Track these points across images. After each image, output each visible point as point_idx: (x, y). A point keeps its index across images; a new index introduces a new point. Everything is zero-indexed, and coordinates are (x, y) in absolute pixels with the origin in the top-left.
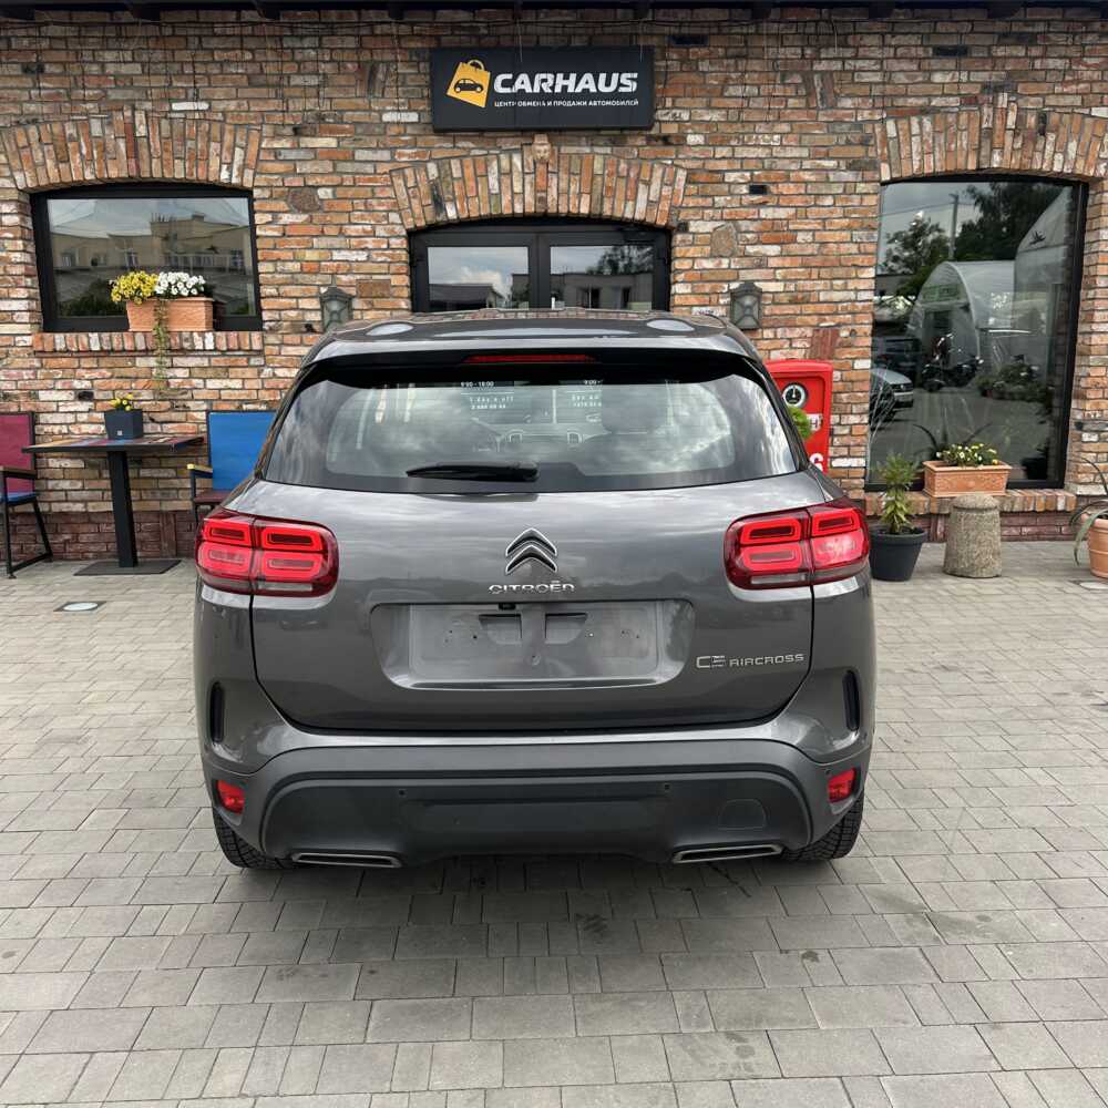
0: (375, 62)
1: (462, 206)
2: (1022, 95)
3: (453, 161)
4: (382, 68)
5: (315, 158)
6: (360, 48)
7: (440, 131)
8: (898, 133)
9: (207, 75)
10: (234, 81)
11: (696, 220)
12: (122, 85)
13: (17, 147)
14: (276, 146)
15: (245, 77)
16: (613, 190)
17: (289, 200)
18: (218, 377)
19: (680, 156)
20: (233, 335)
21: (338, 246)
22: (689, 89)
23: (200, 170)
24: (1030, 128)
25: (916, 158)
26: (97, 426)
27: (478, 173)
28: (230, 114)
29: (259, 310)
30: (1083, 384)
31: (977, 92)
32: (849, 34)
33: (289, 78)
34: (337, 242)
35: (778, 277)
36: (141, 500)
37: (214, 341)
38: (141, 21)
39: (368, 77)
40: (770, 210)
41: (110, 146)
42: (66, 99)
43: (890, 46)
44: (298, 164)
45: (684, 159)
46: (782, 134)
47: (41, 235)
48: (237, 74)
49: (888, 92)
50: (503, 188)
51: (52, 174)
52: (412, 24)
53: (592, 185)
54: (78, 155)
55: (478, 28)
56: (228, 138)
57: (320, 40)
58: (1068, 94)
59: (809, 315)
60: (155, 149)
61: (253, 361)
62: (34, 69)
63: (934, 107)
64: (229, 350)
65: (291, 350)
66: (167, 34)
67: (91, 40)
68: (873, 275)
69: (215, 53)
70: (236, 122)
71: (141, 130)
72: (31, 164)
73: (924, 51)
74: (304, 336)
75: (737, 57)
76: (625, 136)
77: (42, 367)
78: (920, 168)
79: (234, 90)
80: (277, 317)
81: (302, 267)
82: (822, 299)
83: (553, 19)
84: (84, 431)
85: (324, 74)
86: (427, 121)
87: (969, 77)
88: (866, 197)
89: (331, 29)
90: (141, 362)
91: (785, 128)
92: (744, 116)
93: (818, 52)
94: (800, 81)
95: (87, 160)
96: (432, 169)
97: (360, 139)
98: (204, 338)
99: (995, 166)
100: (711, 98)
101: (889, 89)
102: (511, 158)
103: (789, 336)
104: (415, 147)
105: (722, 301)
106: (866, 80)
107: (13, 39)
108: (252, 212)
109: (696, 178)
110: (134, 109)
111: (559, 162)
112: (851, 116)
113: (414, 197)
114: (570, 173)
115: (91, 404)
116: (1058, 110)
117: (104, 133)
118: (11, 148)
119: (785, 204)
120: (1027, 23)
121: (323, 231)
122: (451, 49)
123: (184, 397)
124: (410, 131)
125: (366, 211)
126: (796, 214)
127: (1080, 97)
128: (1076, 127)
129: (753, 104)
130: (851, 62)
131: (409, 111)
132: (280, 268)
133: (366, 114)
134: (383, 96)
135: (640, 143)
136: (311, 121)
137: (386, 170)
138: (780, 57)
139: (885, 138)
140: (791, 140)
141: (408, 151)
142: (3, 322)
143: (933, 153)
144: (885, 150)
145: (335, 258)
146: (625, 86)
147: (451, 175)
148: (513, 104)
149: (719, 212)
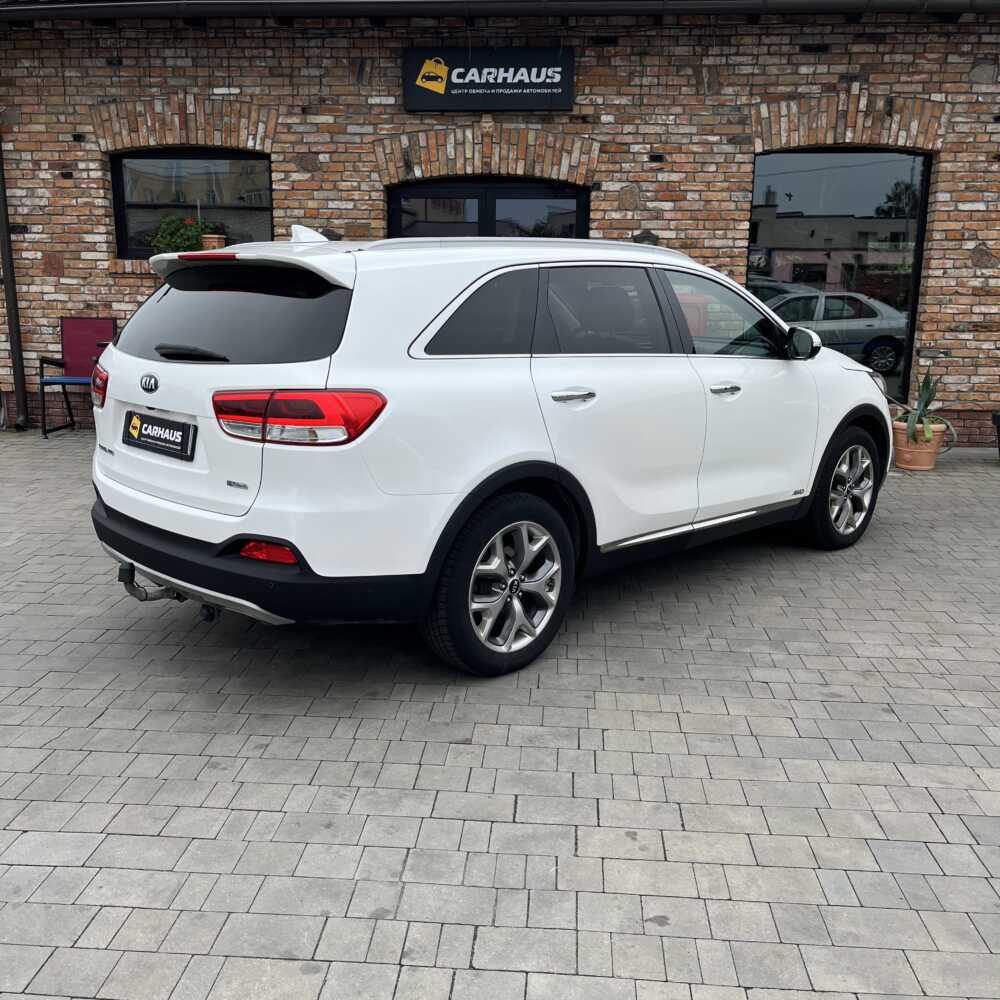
0: (361, 57)
1: (426, 168)
2: (873, 84)
3: (420, 134)
4: (369, 62)
5: (318, 131)
6: (352, 47)
7: (411, 112)
8: (769, 113)
9: (240, 67)
10: (259, 72)
11: (606, 181)
12: (177, 74)
13: (101, 119)
14: (289, 121)
15: (267, 70)
16: (544, 157)
17: (298, 163)
19: (596, 132)
21: (331, 197)
22: (603, 79)
23: (233, 140)
24: (879, 110)
25: (784, 134)
27: (440, 143)
28: (255, 98)
30: (921, 319)
31: (835, 81)
32: (731, 35)
33: (299, 69)
34: (332, 195)
35: (672, 227)
38: (191, 27)
39: (358, 69)
40: (666, 174)
41: (168, 120)
42: (137, 84)
43: (764, 45)
44: (305, 135)
45: (601, 133)
46: (676, 115)
47: (116, 187)
48: (261, 67)
49: (761, 83)
50: (458, 154)
51: (126, 141)
52: (392, 32)
53: (526, 153)
54: (145, 126)
55: (442, 33)
56: (254, 115)
57: (323, 43)
58: (912, 83)
60: (201, 123)
62: (116, 62)
63: (800, 93)
66: (211, 36)
68: (748, 227)
69: (246, 51)
70: (260, 103)
71: (191, 109)
72: (111, 133)
73: (793, 48)
75: (643, 54)
76: (553, 116)
77: (115, 285)
78: (788, 141)
79: (258, 80)
81: (305, 214)
82: (706, 245)
83: (498, 25)
85: (325, 69)
86: (400, 103)
87: (829, 68)
88: (742, 165)
89: (332, 33)
91: (679, 110)
92: (645, 101)
93: (707, 47)
94: (689, 71)
95: (152, 130)
96: (405, 140)
97: (351, 117)
99: (847, 141)
100: (622, 85)
101: (759, 80)
102: (464, 132)
104: (393, 123)
106: (745, 72)
107: (101, 40)
108: (270, 171)
109: (608, 148)
110: (186, 93)
111: (501, 135)
112: (732, 100)
113: (391, 161)
114: (509, 143)
116: (902, 95)
117: (164, 110)
118: (97, 121)
119: (677, 170)
120: (879, 25)
121: (321, 186)
122: (420, 48)
124: (388, 111)
125: (354, 171)
126: (686, 178)
127: (921, 85)
128: (917, 109)
129: (653, 92)
130: (733, 58)
131: (389, 95)
132: (289, 214)
133: (356, 98)
134: (370, 83)
135: (564, 121)
136: (315, 102)
137: (370, 141)
138: (676, 54)
139: (759, 119)
140: (684, 119)
141: (387, 126)
142: (87, 250)
143: (798, 130)
144: (759, 128)
145: (330, 206)
146: (551, 77)
147: (419, 144)
148: (466, 91)
149: (626, 175)
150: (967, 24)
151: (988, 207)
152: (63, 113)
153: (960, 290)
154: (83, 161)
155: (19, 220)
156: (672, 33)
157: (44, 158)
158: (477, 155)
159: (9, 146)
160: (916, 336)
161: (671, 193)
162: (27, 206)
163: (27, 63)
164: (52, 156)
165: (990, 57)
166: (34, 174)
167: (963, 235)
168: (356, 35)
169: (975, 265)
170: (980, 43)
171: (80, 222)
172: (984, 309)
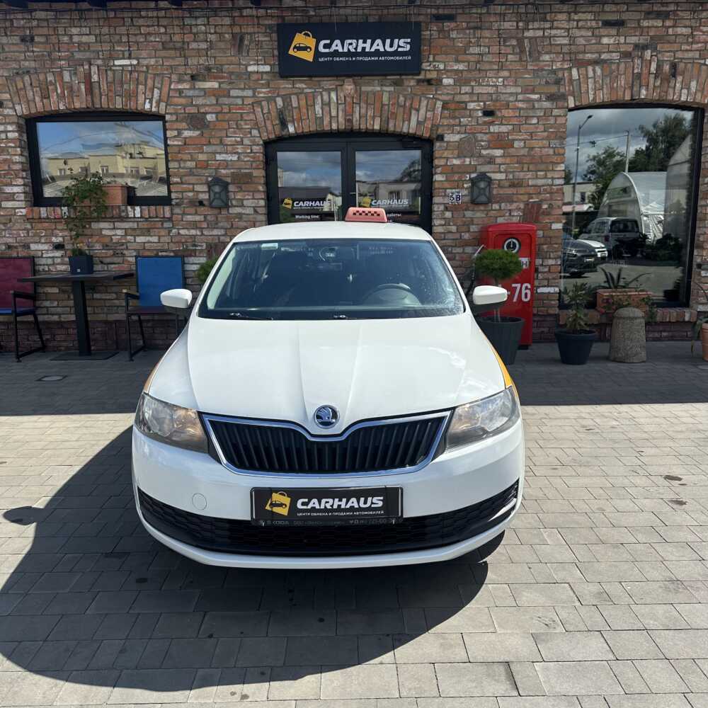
0: (241, 32)
1: (298, 125)
2: (660, 52)
3: (292, 97)
4: (247, 37)
5: (205, 95)
6: (233, 24)
8: (579, 76)
9: (137, 42)
10: (153, 47)
11: (449, 134)
12: (82, 49)
13: (17, 88)
14: (180, 87)
15: (161, 43)
16: (394, 115)
17: (189, 121)
18: (143, 236)
19: (439, 92)
20: (153, 208)
21: (219, 151)
22: (444, 49)
23: (132, 103)
24: (665, 72)
25: (591, 92)
26: (66, 266)
27: (309, 103)
28: (151, 68)
29: (170, 192)
30: (701, 239)
31: (631, 49)
32: (548, 13)
33: (188, 44)
34: (218, 149)
35: (502, 170)
36: (94, 313)
37: (141, 211)
38: (94, 8)
39: (239, 42)
40: (496, 127)
41: (75, 88)
42: (47, 58)
43: (574, 20)
44: (194, 98)
45: (443, 94)
46: (505, 78)
47: (32, 145)
48: (155, 41)
49: (573, 50)
50: (324, 113)
51: (39, 106)
52: (267, 9)
53: (381, 110)
54: (55, 93)
56: (150, 82)
57: (209, 22)
58: (691, 50)
59: (521, 194)
60: (104, 90)
61: (167, 225)
62: (28, 38)
63: (603, 60)
64: (150, 217)
65: (189, 218)
66: (111, 16)
67: (63, 21)
68: (563, 168)
69: (142, 28)
70: (155, 72)
71: (95, 78)
72: (25, 100)
73: (597, 23)
74: (198, 209)
75: (475, 28)
76: (403, 80)
77: (31, 230)
78: (594, 99)
79: (153, 52)
80: (180, 196)
81: (196, 165)
82: (530, 184)
84: (59, 269)
85: (211, 41)
86: (276, 70)
87: (625, 40)
88: (560, 118)
89: (215, 12)
90: (94, 225)
91: (506, 74)
92: (479, 67)
93: (528, 25)
94: (514, 42)
95: (61, 97)
96: (279, 102)
97: (233, 83)
98: (134, 210)
99: (643, 97)
100: (460, 54)
101: (570, 49)
102: (329, 96)
103: (510, 208)
104: (269, 87)
105: (465, 186)
106: (559, 42)
107: (14, 20)
108: (165, 130)
109: (449, 106)
110: (90, 64)
111: (360, 96)
112: (549, 66)
113: (268, 119)
114: (367, 104)
115: (62, 252)
116: (683, 61)
117: (71, 79)
118: (13, 89)
119: (506, 123)
120: (663, 4)
121: (210, 141)
122: (291, 25)
123: (121, 248)
124: (265, 77)
125: (237, 128)
126: (513, 129)
127: (698, 52)
128: (695, 72)
129: (485, 59)
130: (549, 31)
131: (265, 64)
132: (182, 165)
133: (237, 66)
134: (248, 55)
135: (412, 84)
136: (202, 71)
137: (250, 102)
138: (509, 28)
139: (571, 81)
140: (510, 82)
141: (264, 90)
142: (8, 200)
143: (603, 87)
144: (571, 88)
145: (217, 158)
146: (402, 47)
147: (292, 105)
148: (331, 59)
149: (464, 128)
154: (3, 124)
158: (340, 114)
160: (695, 253)
161: (501, 142)
168: (236, 14)
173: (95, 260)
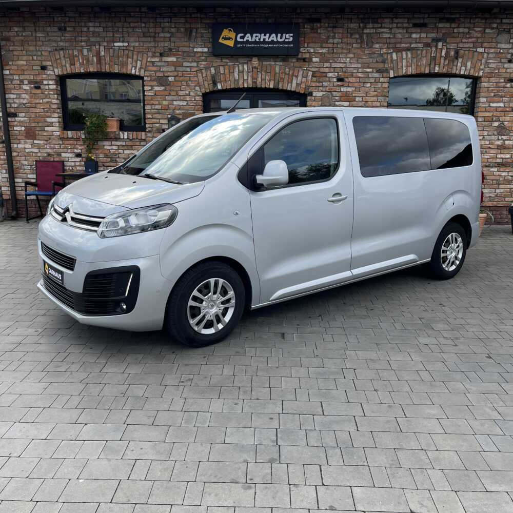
0: (191, 28)
1: (224, 84)
2: (448, 43)
3: (221, 67)
4: (195, 30)
5: (168, 65)
6: (186, 22)
7: (215, 56)
8: (397, 58)
9: (128, 32)
11: (315, 91)
12: (95, 35)
13: (55, 58)
14: (153, 60)
15: (142, 33)
16: (283, 79)
17: (158, 81)
18: (128, 149)
19: (310, 66)
20: (135, 133)
21: (175, 99)
22: (314, 39)
23: (124, 69)
24: (451, 56)
25: (404, 68)
27: (231, 71)
28: (136, 48)
29: (145, 124)
31: (430, 41)
32: (377, 18)
33: (159, 34)
34: (175, 98)
37: (128, 135)
39: (189, 34)
40: (346, 88)
41: (90, 59)
42: (74, 41)
43: (395, 23)
44: (161, 67)
45: (312, 67)
46: (350, 58)
47: (63, 93)
48: (139, 32)
50: (240, 77)
51: (68, 70)
52: (206, 13)
53: (275, 77)
54: (78, 62)
55: (232, 16)
56: (135, 57)
57: (171, 20)
58: (468, 43)
60: (107, 61)
61: (142, 143)
62: (63, 29)
63: (412, 48)
64: (133, 139)
66: (113, 16)
67: (84, 18)
69: (131, 24)
70: (138, 51)
71: (102, 53)
72: (60, 65)
73: (409, 25)
75: (334, 27)
76: (288, 58)
77: (63, 144)
78: (406, 72)
79: (137, 39)
80: (152, 126)
81: (161, 107)
83: (261, 12)
85: (172, 33)
86: (211, 51)
87: (427, 35)
88: (383, 84)
90: (100, 143)
91: (352, 55)
92: (335, 51)
93: (366, 23)
94: (357, 36)
95: (82, 64)
96: (213, 70)
97: (185, 58)
98: (124, 134)
99: (436, 72)
100: (323, 43)
101: (393, 41)
102: (243, 66)
104: (206, 61)
106: (385, 37)
107: (55, 18)
108: (143, 86)
109: (316, 75)
110: (100, 45)
111: (262, 68)
112: (378, 51)
113: (206, 81)
114: (266, 72)
115: (80, 159)
116: (463, 49)
117: (88, 54)
118: (53, 59)
119: (351, 86)
120: (452, 14)
121: (170, 93)
122: (221, 23)
123: (115, 157)
124: (204, 55)
125: (187, 86)
126: (355, 90)
127: (472, 44)
128: (470, 56)
130: (379, 30)
131: (204, 47)
132: (153, 108)
133: (188, 48)
134: (195, 41)
135: (294, 61)
136: (167, 51)
137: (195, 70)
138: (352, 27)
139: (392, 60)
140: (354, 60)
141: (204, 63)
142: (48, 126)
143: (411, 66)
144: (392, 65)
145: (174, 104)
146: (287, 39)
147: (220, 72)
148: (244, 45)
149: (325, 88)
150: (495, 14)
151: (505, 105)
152: (35, 55)
153: (491, 146)
154: (47, 80)
155: (12, 110)
156: (350, 16)
157: (25, 78)
158: (250, 78)
159: (7, 72)
161: (348, 97)
162: (16, 103)
163: (16, 29)
164: (30, 77)
165: (506, 30)
166: (20, 87)
167: (493, 119)
168: (188, 16)
169: (499, 134)
170: (501, 23)
171: (44, 111)
172: (502, 156)
173: (100, 164)
